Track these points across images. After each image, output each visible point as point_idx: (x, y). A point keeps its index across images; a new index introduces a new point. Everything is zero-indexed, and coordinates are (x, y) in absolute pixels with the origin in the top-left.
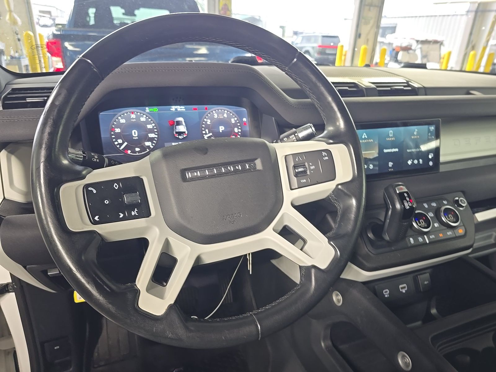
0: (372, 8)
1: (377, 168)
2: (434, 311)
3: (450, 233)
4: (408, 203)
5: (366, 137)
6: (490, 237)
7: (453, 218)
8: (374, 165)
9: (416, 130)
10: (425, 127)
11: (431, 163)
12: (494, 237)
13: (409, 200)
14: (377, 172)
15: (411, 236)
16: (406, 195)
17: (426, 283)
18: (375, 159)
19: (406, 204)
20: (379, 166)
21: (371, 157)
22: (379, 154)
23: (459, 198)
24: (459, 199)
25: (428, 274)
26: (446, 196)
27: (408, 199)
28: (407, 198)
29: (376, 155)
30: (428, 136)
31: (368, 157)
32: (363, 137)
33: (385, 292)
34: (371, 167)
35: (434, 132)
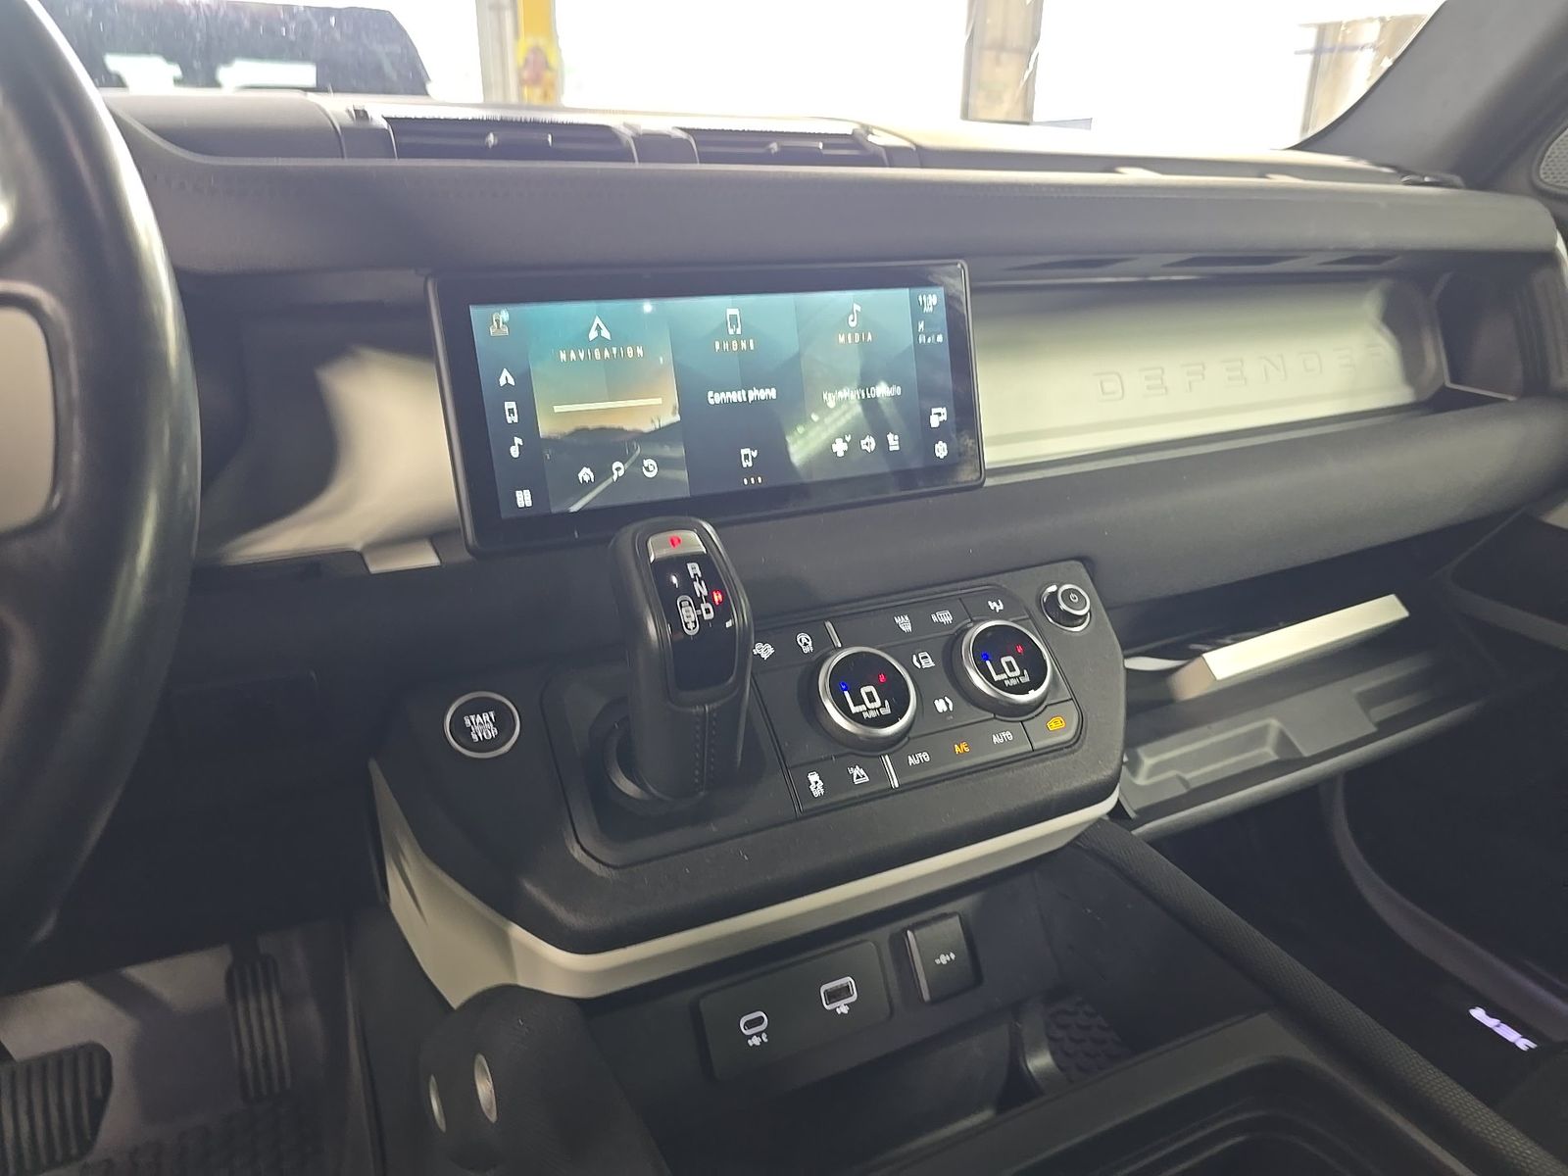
0: (1004, 56)
1: (683, 475)
2: (1040, 1062)
3: (1004, 738)
4: (698, 607)
5: (606, 334)
6: (1257, 738)
7: (1018, 672)
8: (662, 463)
9: (857, 307)
10: (898, 298)
11: (941, 450)
12: (1272, 737)
13: (705, 592)
14: (684, 492)
15: (813, 766)
16: (693, 569)
17: (943, 959)
18: (661, 435)
19: (688, 615)
20: (690, 462)
21: (647, 427)
22: (682, 409)
23: (1059, 587)
24: (1057, 591)
25: (954, 924)
26: (1003, 580)
27: (701, 589)
28: (696, 585)
29: (670, 417)
30: (916, 334)
31: (628, 427)
32: (593, 335)
33: (750, 1024)
34: (650, 467)
35: (943, 315)
